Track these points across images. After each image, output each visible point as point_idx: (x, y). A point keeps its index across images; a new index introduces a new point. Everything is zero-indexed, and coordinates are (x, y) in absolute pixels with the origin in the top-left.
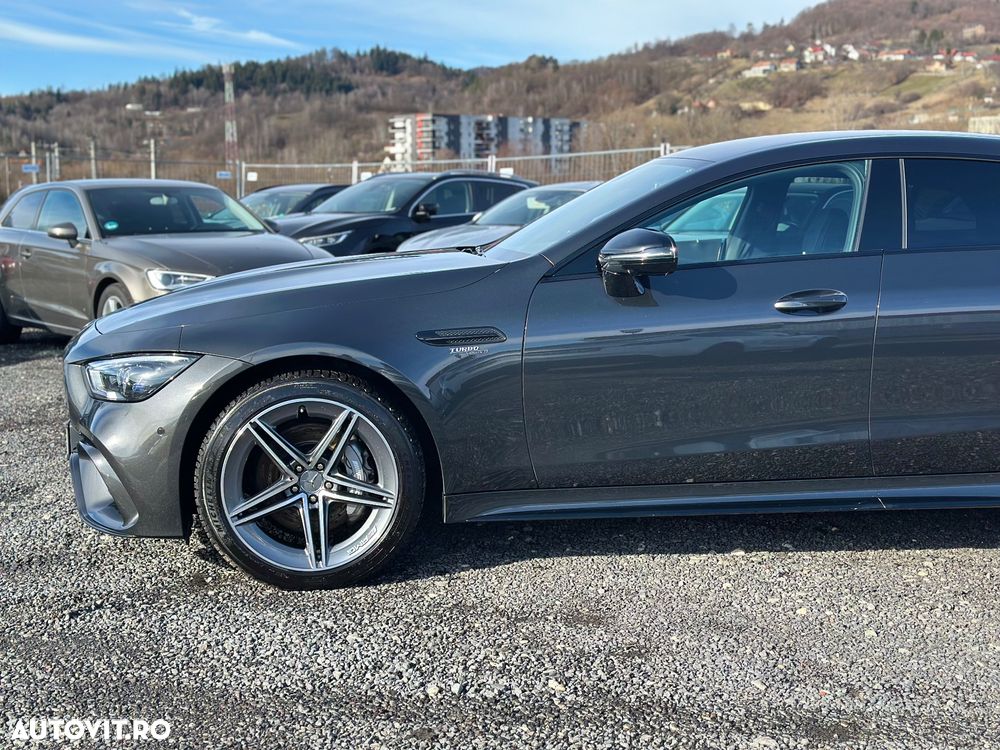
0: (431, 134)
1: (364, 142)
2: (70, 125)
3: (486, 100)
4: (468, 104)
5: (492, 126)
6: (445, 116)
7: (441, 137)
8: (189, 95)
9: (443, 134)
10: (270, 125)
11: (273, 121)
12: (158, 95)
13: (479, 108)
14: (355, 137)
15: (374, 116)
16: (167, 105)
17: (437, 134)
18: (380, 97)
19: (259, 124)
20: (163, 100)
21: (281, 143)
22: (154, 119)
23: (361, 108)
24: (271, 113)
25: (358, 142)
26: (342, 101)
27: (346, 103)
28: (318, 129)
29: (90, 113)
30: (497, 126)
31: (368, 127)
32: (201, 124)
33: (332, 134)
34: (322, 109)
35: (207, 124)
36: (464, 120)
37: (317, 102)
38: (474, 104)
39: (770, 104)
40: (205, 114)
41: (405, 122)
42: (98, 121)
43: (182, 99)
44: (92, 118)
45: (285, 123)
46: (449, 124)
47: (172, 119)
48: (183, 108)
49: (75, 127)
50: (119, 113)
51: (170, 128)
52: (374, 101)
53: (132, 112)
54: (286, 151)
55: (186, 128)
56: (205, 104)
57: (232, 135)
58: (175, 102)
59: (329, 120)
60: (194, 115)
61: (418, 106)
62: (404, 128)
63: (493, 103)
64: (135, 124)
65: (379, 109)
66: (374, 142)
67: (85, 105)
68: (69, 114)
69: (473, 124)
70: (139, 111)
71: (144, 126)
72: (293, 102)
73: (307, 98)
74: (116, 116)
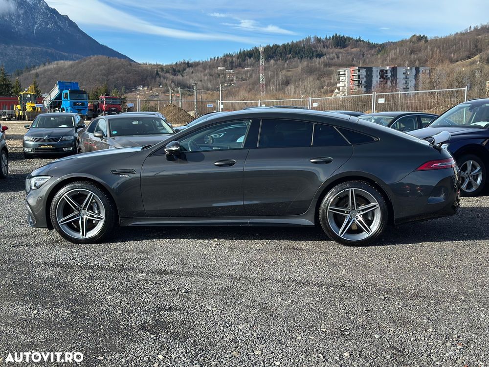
0: (357, 77)
1: (327, 81)
2: (193, 78)
3: (389, 59)
4: (380, 61)
5: (389, 72)
6: (364, 68)
7: (363, 78)
8: (246, 62)
9: (363, 77)
10: (282, 75)
11: (284, 72)
12: (232, 62)
13: (385, 63)
14: (322, 79)
15: (332, 68)
16: (236, 67)
17: (361, 77)
18: (336, 59)
19: (278, 74)
20: (234, 64)
21: (287, 83)
22: (230, 73)
23: (327, 65)
24: (284, 68)
25: (324, 81)
26: (317, 61)
27: (319, 63)
28: (305, 76)
29: (202, 72)
30: (391, 72)
31: (329, 74)
32: (251, 75)
33: (311, 78)
34: (307, 66)
35: (254, 75)
36: (374, 69)
37: (305, 63)
38: (383, 61)
40: (253, 70)
41: (345, 71)
42: (205, 75)
43: (243, 63)
44: (202, 74)
45: (290, 74)
46: (366, 71)
47: (238, 73)
48: (243, 68)
49: (195, 78)
50: (215, 71)
51: (237, 77)
52: (334, 61)
53: (221, 70)
54: (289, 87)
55: (244, 77)
56: (253, 65)
57: (263, 80)
58: (240, 65)
59: (310, 71)
60: (248, 71)
61: (355, 63)
62: (345, 74)
63: (392, 59)
64: (221, 76)
65: (335, 65)
66: (332, 81)
67: (200, 68)
68: (192, 72)
69: (379, 72)
70: (223, 70)
71: (225, 77)
72: (294, 63)
73: (301, 61)
74: (213, 73)
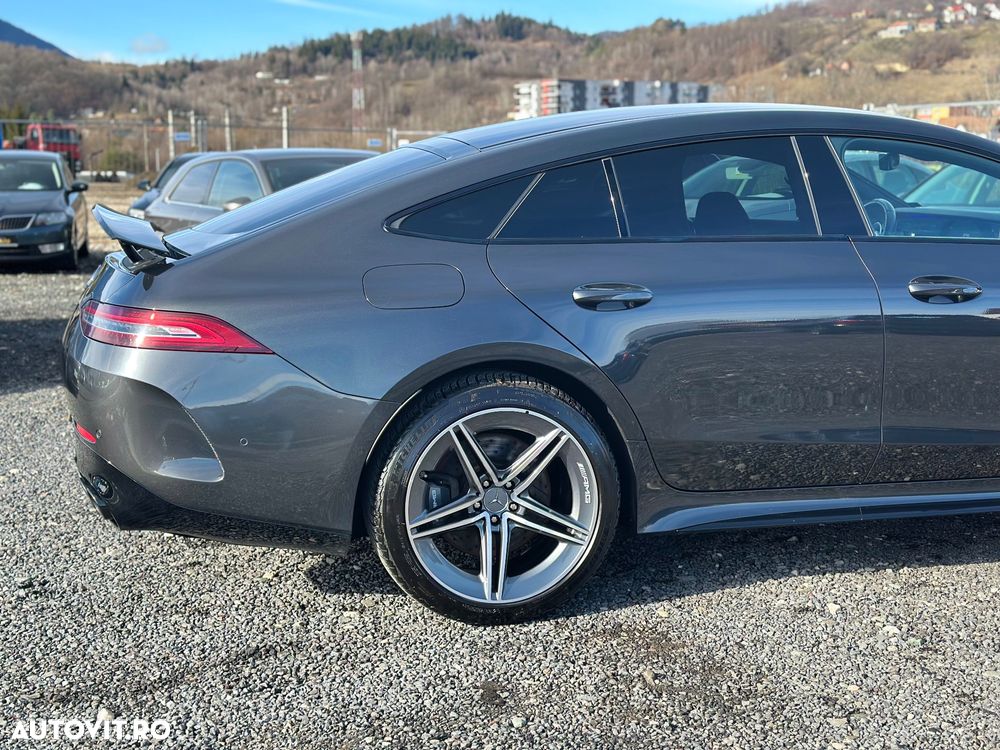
0: (556, 100)
1: (488, 109)
2: (203, 94)
3: (611, 65)
4: (593, 69)
5: (619, 91)
6: (571, 81)
7: (567, 103)
8: (318, 63)
9: (569, 99)
10: (395, 93)
11: (399, 87)
12: (288, 63)
13: (603, 72)
14: (479, 104)
15: (498, 82)
16: (296, 73)
17: (563, 100)
18: (504, 63)
19: (385, 91)
20: (292, 68)
21: (406, 110)
22: (283, 87)
23: (487, 74)
24: (398, 79)
25: (482, 108)
26: (466, 67)
27: (471, 69)
28: (442, 96)
29: (222, 82)
30: (623, 90)
31: (492, 93)
32: (329, 92)
33: (457, 101)
34: (447, 76)
35: (334, 92)
36: (590, 85)
37: (442, 69)
38: (599, 69)
39: (907, 65)
40: (332, 82)
41: (530, 87)
42: (230, 89)
43: (310, 67)
44: (225, 86)
45: (410, 90)
46: (574, 89)
47: (301, 87)
48: (311, 75)
49: (208, 95)
50: (250, 82)
51: (299, 96)
52: (498, 67)
53: (263, 80)
54: (411, 119)
55: (314, 95)
56: (333, 71)
57: (360, 102)
58: (304, 70)
59: (454, 86)
60: (322, 83)
61: (542, 71)
62: (530, 94)
63: (618, 67)
64: (265, 92)
65: (503, 75)
66: (498, 108)
67: (217, 74)
68: (202, 83)
69: (599, 90)
70: (270, 80)
71: (273, 94)
72: (418, 69)
73: (432, 65)
74: (247, 85)
